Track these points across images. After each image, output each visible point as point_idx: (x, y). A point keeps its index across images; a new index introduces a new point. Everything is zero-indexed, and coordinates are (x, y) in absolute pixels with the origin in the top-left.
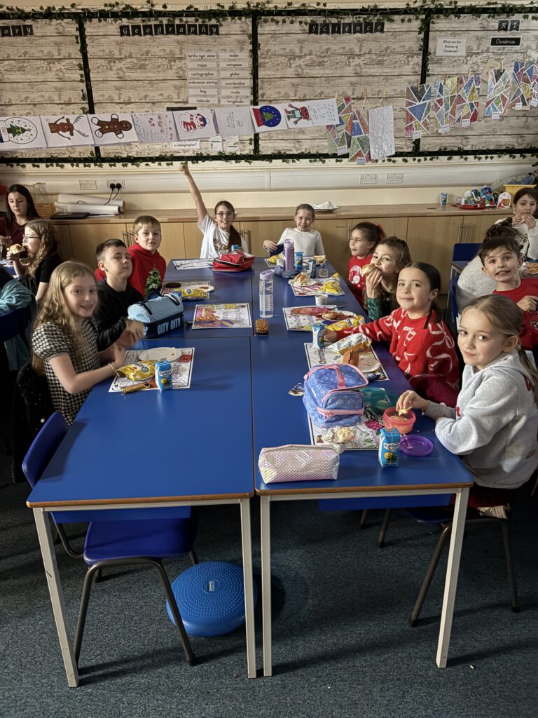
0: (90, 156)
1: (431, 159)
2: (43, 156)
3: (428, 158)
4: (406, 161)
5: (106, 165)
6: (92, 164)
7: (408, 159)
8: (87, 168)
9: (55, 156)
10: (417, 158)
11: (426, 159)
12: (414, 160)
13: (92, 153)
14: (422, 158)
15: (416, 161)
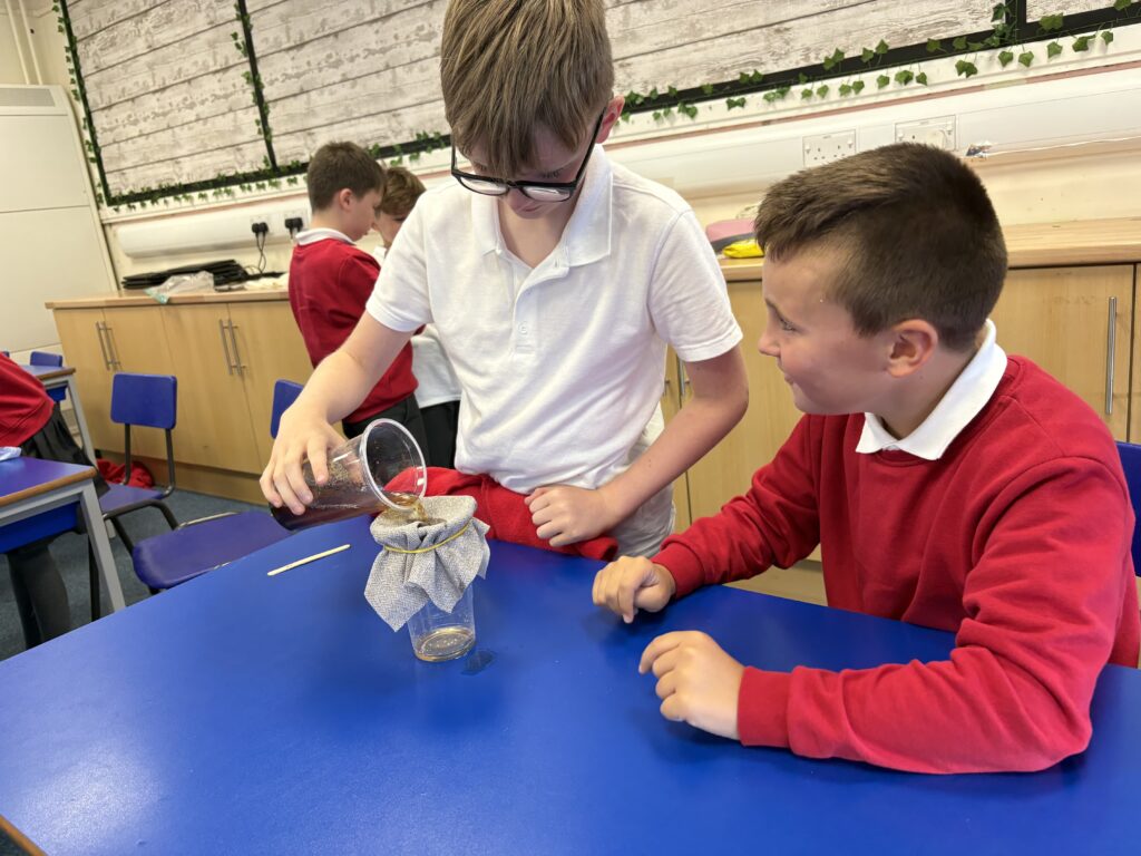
0: (263, 166)
1: (1081, 46)
2: (211, 176)
3: (1067, 42)
4: (969, 70)
5: (284, 180)
6: (266, 182)
7: (980, 59)
8: (262, 191)
9: (223, 173)
10: (1016, 50)
11: (1054, 51)
12: (1006, 60)
13: (265, 161)
14: (1038, 48)
15: (1014, 65)
